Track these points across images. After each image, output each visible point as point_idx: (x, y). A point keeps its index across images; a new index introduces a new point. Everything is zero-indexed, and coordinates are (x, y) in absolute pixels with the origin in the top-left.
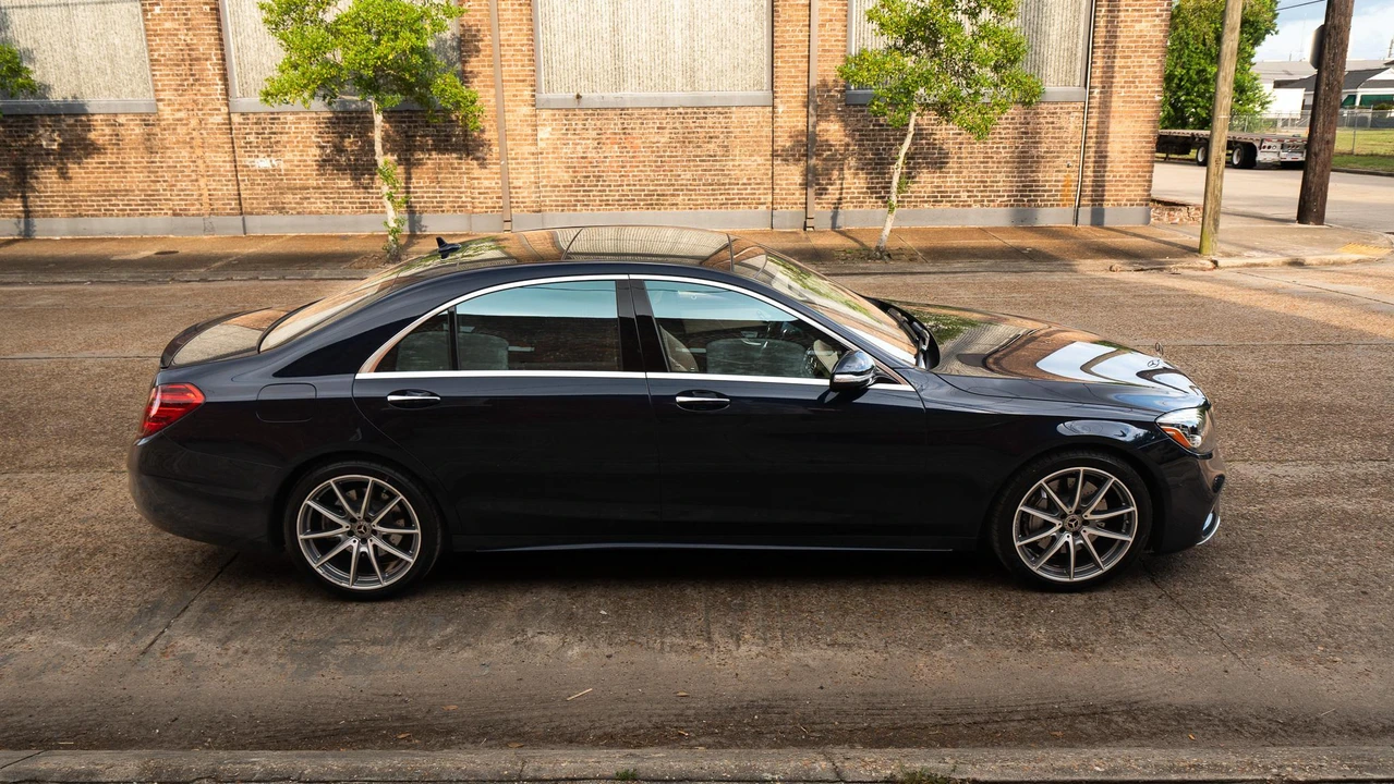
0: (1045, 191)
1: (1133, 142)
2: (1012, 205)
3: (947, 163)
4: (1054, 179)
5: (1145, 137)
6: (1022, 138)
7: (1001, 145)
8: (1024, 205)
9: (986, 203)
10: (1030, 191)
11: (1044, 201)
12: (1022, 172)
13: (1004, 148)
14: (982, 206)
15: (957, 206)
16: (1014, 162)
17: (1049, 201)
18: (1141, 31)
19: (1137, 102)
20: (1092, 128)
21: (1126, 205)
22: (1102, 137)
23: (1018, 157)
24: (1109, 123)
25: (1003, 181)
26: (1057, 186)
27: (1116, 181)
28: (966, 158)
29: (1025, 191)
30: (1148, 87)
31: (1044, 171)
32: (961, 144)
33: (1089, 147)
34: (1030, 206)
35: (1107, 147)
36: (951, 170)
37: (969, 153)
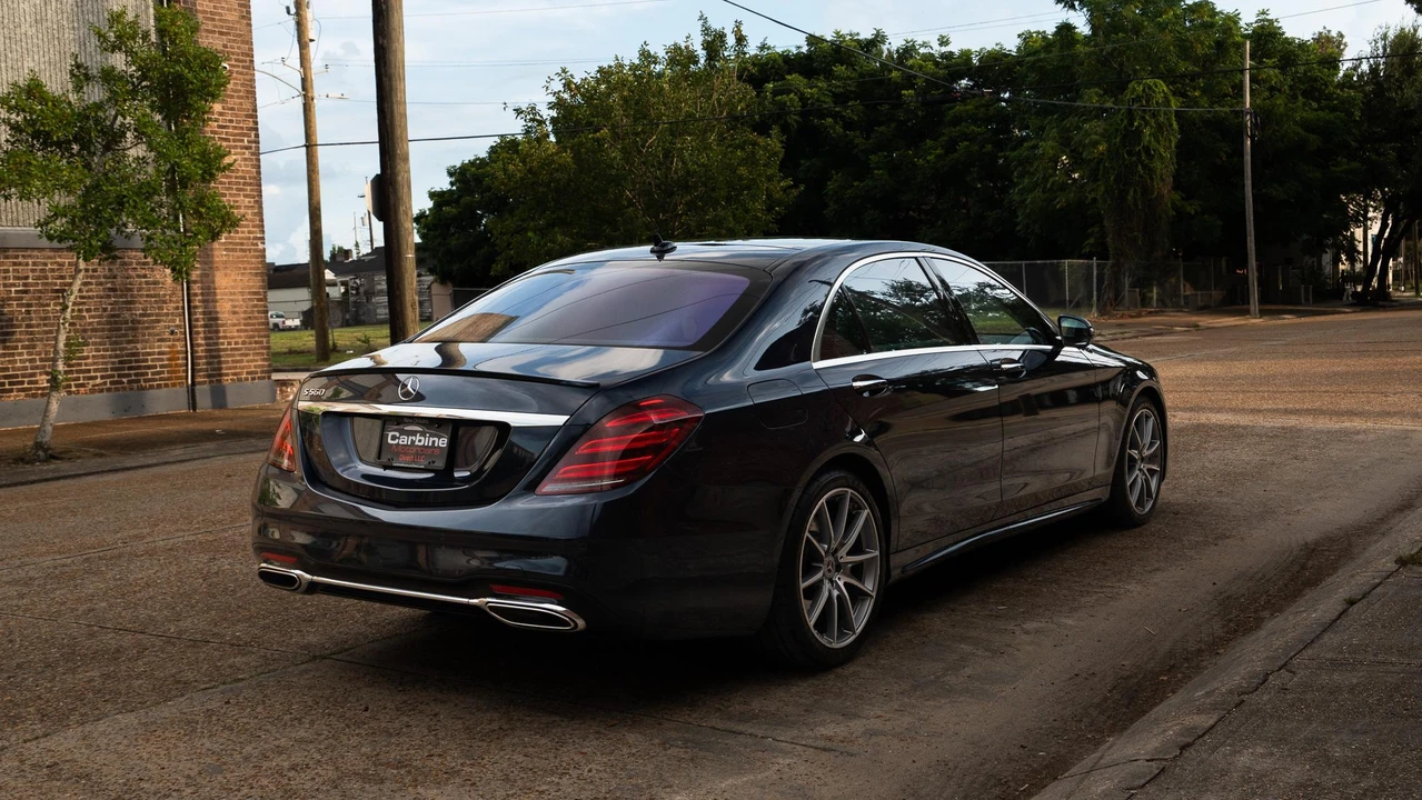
0: (149, 367)
1: (244, 300)
2: (109, 390)
3: (13, 334)
4: (156, 350)
5: (255, 293)
6: (109, 296)
7: (86, 307)
8: (124, 388)
9: (73, 389)
10: (130, 368)
11: (150, 380)
12: (116, 343)
13: (88, 310)
15: (34, 396)
16: (103, 330)
17: (155, 380)
19: (242, 250)
20: (195, 282)
21: (247, 379)
22: (208, 294)
23: (108, 323)
24: (214, 276)
25: (93, 356)
26: (162, 360)
27: (232, 349)
28: (39, 325)
29: (123, 369)
30: (249, 232)
31: (143, 341)
32: (29, 305)
33: (196, 307)
34: (131, 389)
35: (215, 307)
36: (20, 344)
37: (41, 319)
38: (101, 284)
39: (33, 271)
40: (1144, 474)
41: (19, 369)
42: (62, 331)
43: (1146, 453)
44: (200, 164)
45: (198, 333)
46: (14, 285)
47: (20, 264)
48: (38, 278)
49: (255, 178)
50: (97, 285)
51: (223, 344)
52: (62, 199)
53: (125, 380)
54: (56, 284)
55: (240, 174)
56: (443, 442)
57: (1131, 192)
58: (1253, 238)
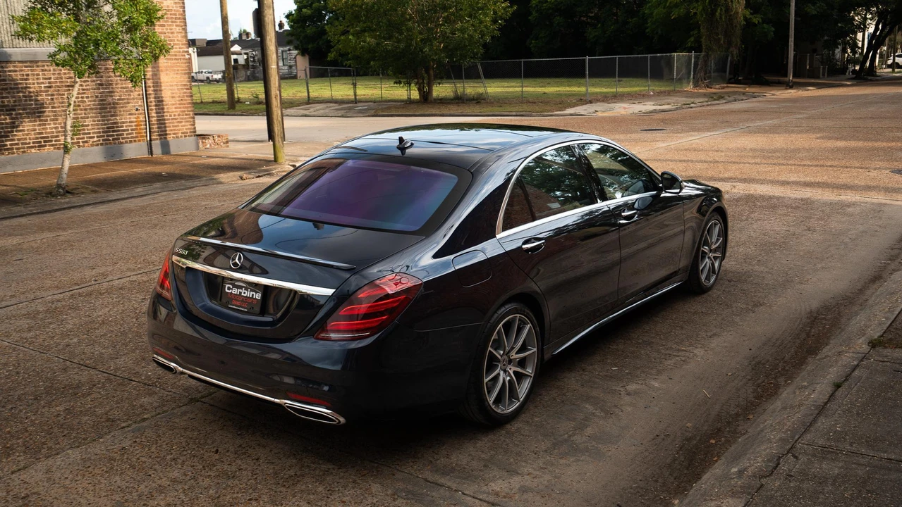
0: (124, 131)
1: (178, 89)
2: (102, 144)
3: (44, 112)
4: (128, 120)
5: (185, 85)
6: (99, 89)
7: (85, 96)
8: (110, 143)
9: (81, 144)
10: (113, 131)
11: (125, 138)
12: (104, 116)
13: (88, 97)
14: (79, 146)
15: (59, 148)
16: (97, 109)
17: (128, 138)
18: (168, 6)
19: (176, 59)
20: (149, 79)
21: (181, 137)
22: (157, 86)
23: (99, 104)
24: (160, 75)
25: (92, 125)
26: (131, 126)
27: (172, 119)
28: (59, 107)
29: (109, 132)
30: (180, 48)
31: (120, 115)
32: (52, 95)
33: (150, 94)
34: (115, 144)
35: (161, 94)
36: (48, 118)
37: (60, 103)
38: (94, 81)
39: (54, 74)
40: (711, 260)
41: (49, 133)
42: (69, 119)
43: (714, 247)
44: (145, 16)
45: (152, 110)
46: (43, 83)
47: (46, 70)
48: (57, 79)
49: (182, 14)
50: (91, 82)
51: (167, 116)
52: (63, 40)
53: (111, 138)
54: (67, 82)
55: (173, 12)
56: (258, 296)
57: (719, 10)
58: (793, 39)
